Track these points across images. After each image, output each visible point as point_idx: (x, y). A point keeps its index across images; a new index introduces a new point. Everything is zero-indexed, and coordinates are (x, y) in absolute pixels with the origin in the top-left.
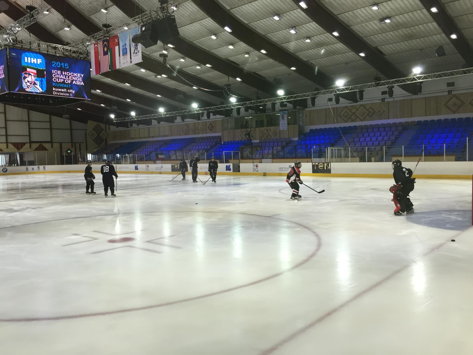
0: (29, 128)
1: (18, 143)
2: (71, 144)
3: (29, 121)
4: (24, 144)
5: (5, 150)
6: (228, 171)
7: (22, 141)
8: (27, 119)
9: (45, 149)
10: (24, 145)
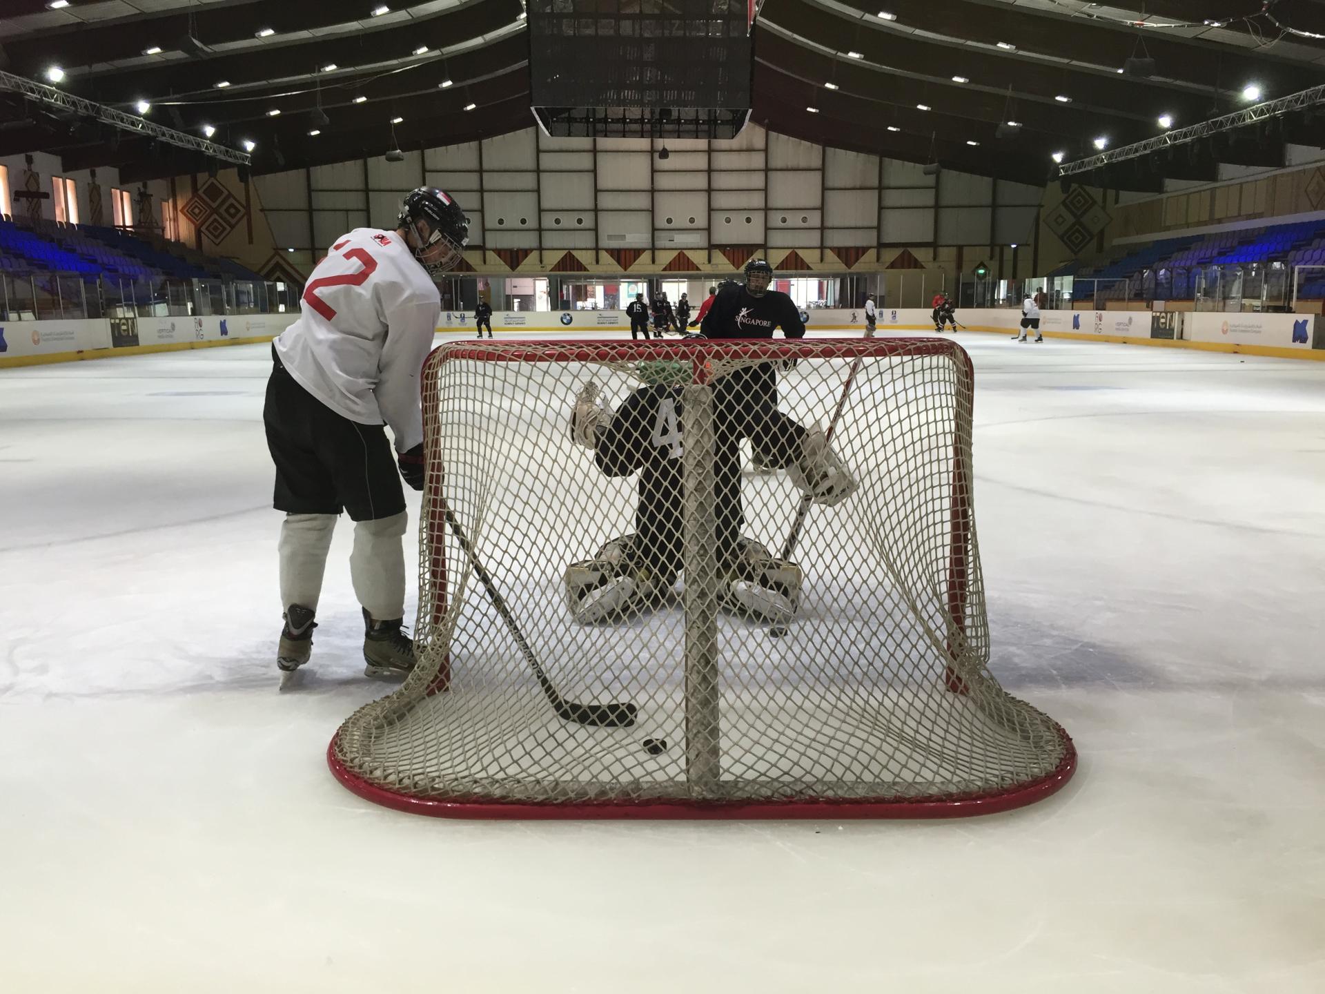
0: (881, 208)
1: (847, 249)
2: (989, 248)
3: (881, 188)
4: (864, 250)
5: (817, 267)
6: (1298, 345)
7: (859, 243)
8: (876, 183)
9: (916, 264)
10: (863, 254)
